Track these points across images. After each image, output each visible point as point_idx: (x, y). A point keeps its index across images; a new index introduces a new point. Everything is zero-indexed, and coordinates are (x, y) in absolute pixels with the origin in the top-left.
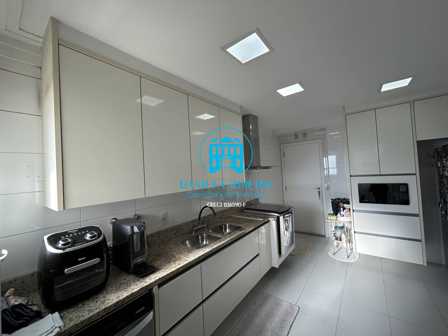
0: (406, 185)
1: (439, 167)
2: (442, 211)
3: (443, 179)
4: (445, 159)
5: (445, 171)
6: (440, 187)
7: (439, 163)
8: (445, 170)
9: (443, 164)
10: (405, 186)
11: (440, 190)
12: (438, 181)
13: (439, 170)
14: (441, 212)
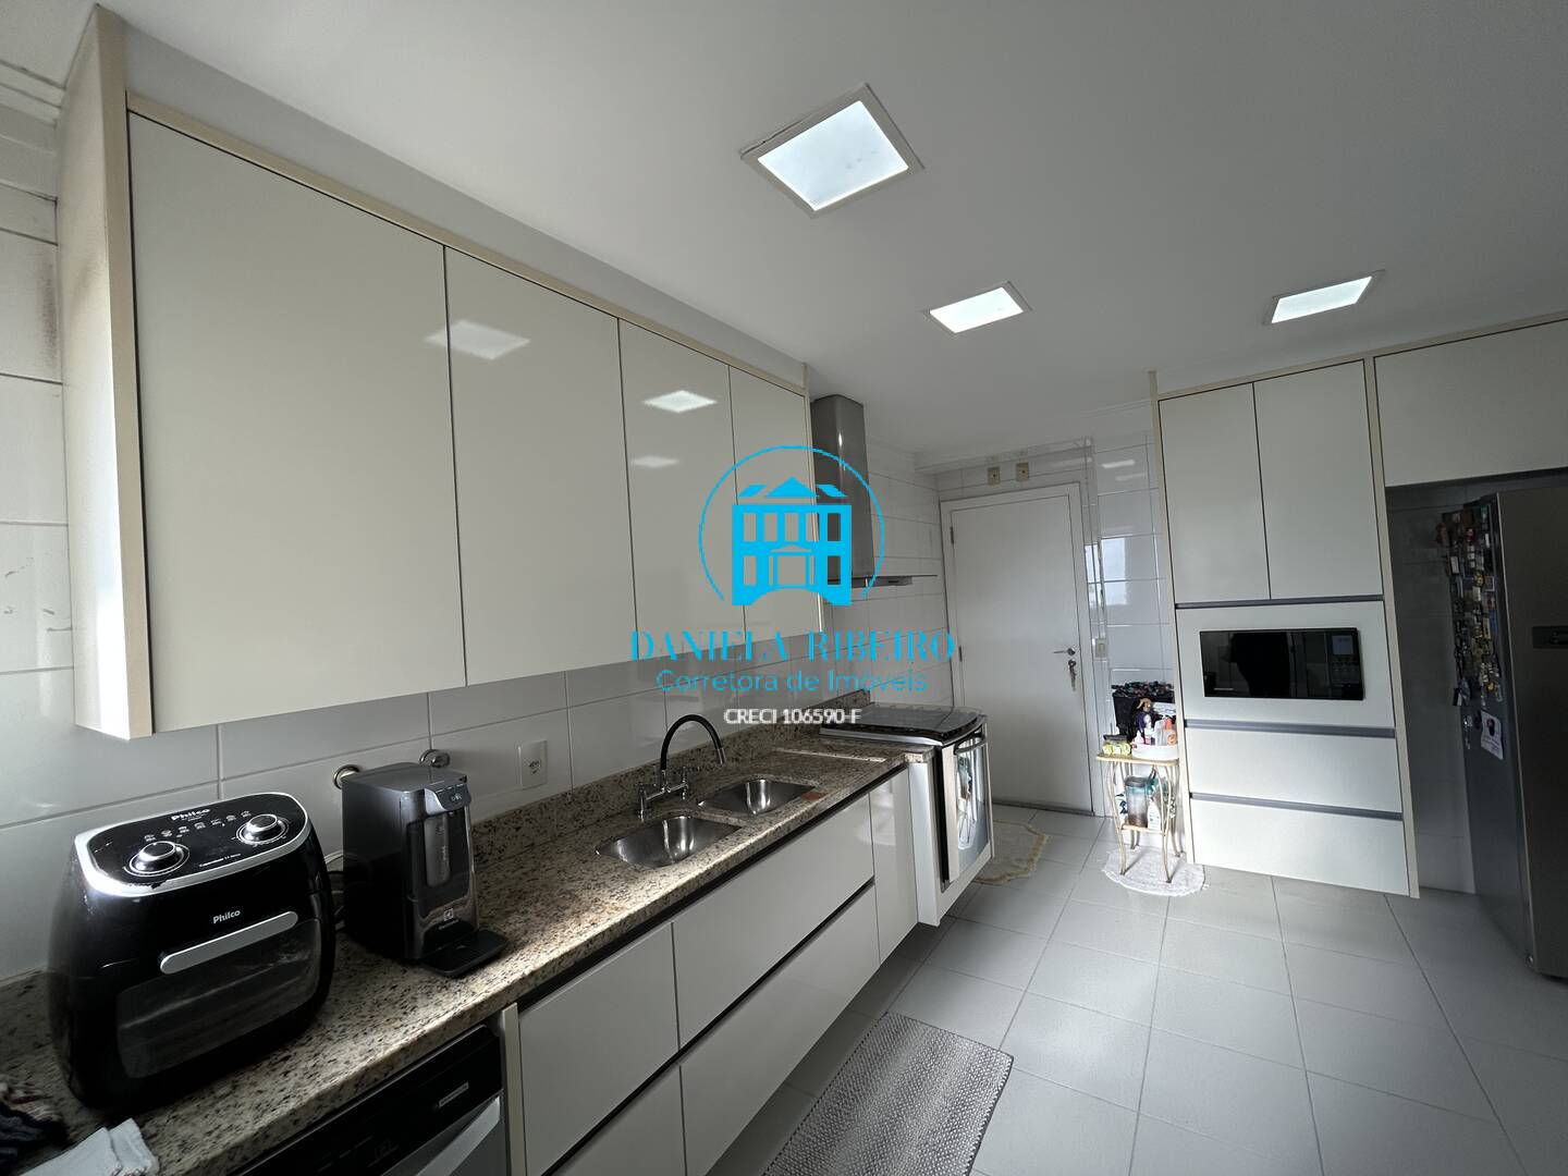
0: (1353, 635)
1: (1454, 575)
2: (1464, 716)
3: (1467, 615)
4: (1472, 548)
5: (1474, 588)
6: (1458, 641)
7: (1454, 562)
8: (1475, 583)
9: (1467, 563)
10: (1350, 637)
11: (1458, 649)
12: (1451, 619)
13: (1456, 585)
14: (1462, 720)
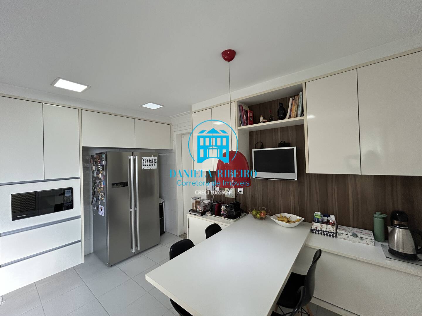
0: (71, 189)
1: (94, 171)
2: (93, 207)
3: (97, 181)
4: (99, 165)
5: (99, 174)
6: (94, 188)
7: (94, 167)
8: (100, 173)
9: (98, 168)
11: (93, 190)
12: (92, 182)
13: (94, 173)
14: (93, 208)
